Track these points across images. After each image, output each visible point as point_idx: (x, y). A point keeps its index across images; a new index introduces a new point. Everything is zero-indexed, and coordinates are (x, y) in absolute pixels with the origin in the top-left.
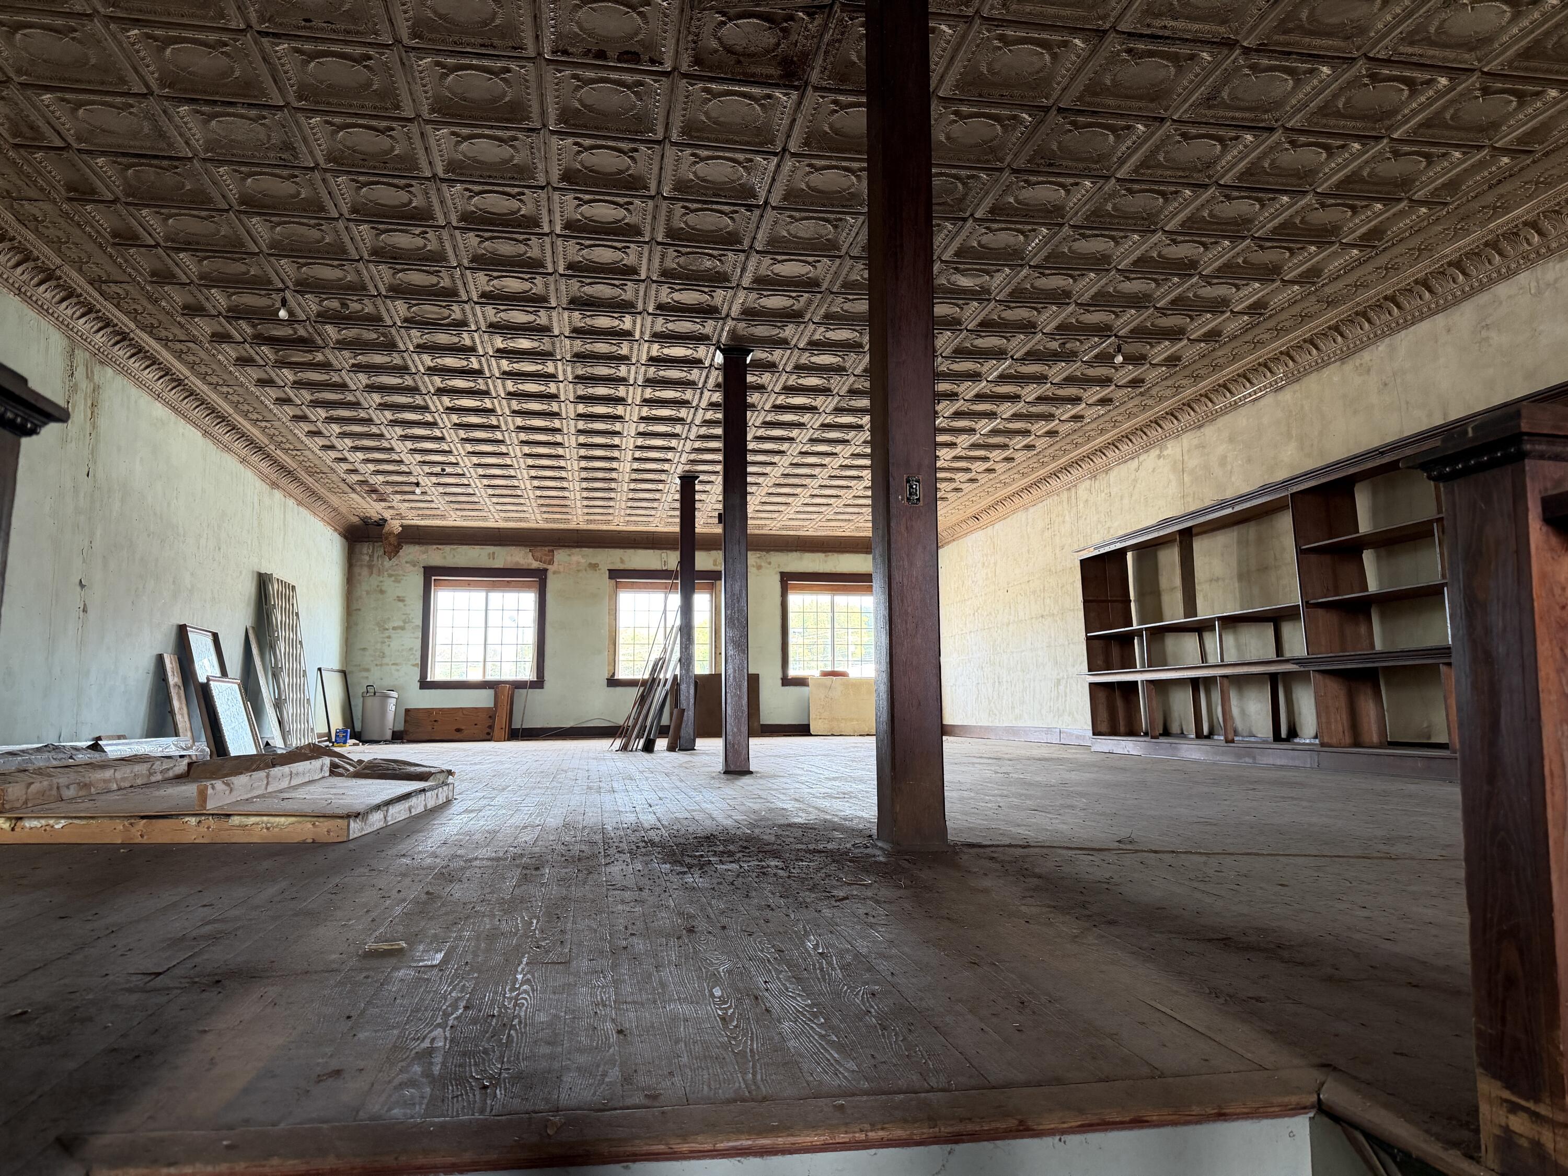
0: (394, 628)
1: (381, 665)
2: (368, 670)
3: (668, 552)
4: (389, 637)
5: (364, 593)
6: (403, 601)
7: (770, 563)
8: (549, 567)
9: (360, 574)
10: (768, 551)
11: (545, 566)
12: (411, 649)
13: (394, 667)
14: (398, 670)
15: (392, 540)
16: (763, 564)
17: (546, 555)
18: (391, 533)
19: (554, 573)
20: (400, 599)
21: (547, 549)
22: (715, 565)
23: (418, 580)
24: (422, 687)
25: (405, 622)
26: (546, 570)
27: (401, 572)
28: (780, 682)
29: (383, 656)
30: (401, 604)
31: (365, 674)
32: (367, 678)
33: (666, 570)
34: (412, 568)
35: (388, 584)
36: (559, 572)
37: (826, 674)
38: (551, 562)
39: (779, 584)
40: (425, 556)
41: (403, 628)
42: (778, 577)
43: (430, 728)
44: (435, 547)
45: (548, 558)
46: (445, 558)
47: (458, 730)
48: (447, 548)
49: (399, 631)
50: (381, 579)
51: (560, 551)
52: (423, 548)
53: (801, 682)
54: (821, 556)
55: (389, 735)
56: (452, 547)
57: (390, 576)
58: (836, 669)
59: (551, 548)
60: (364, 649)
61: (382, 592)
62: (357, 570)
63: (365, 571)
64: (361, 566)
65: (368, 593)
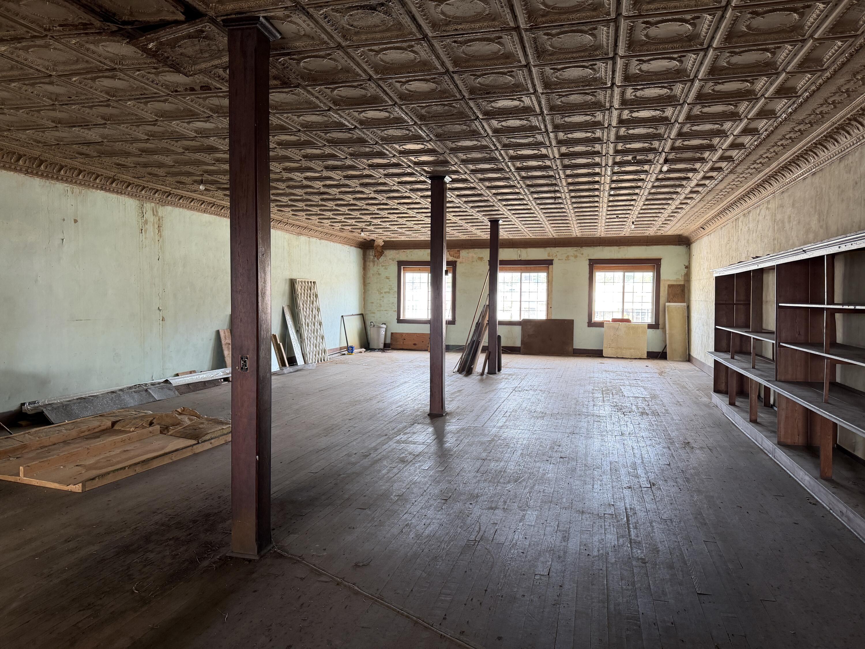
0: (385, 293)
1: (380, 311)
2: (374, 313)
3: (522, 249)
4: (383, 297)
5: (371, 275)
6: (389, 279)
7: (582, 254)
8: (457, 260)
9: (369, 266)
10: (582, 247)
11: (455, 259)
12: (393, 303)
13: (386, 312)
14: (387, 313)
15: (379, 249)
16: (578, 255)
17: (456, 253)
18: (379, 246)
19: (460, 263)
20: (388, 278)
21: (456, 250)
22: (549, 256)
23: (394, 268)
24: (398, 322)
25: (390, 289)
26: (456, 262)
27: (387, 264)
28: (587, 324)
29: (381, 306)
30: (388, 280)
31: (373, 315)
32: (374, 317)
33: (521, 260)
34: (392, 262)
35: (382, 270)
36: (463, 263)
37: (614, 320)
38: (458, 257)
39: (588, 266)
40: (398, 256)
41: (389, 293)
42: (588, 262)
43: (402, 343)
44: (402, 250)
45: (457, 255)
46: (407, 256)
47: (415, 344)
48: (408, 251)
49: (387, 294)
50: (379, 268)
51: (463, 251)
52: (397, 251)
53: (601, 325)
54: (616, 248)
55: (382, 346)
56: (411, 250)
57: (383, 266)
58: (624, 318)
59: (458, 249)
60: (372, 303)
61: (379, 274)
62: (368, 263)
63: (371, 264)
64: (370, 261)
65: (373, 275)
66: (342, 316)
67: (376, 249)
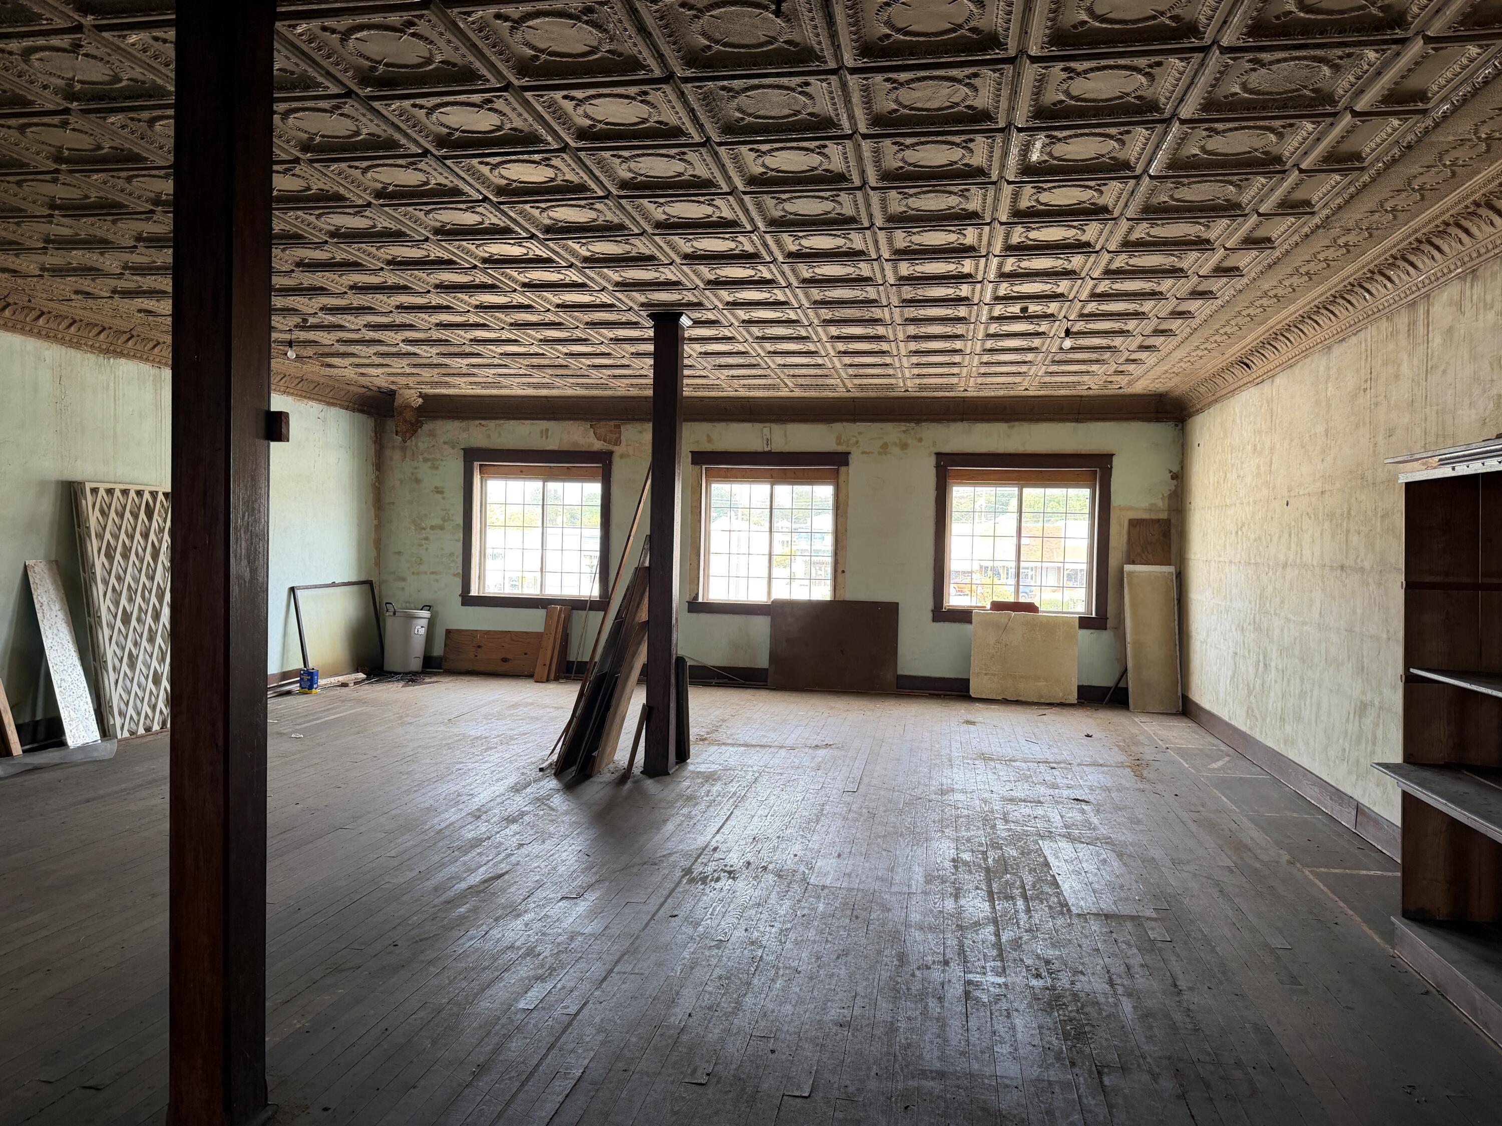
0: (432, 528)
1: (418, 573)
2: (403, 579)
3: (773, 426)
4: (426, 539)
5: (398, 482)
6: (441, 493)
7: (920, 440)
8: (615, 448)
9: (391, 459)
10: (918, 421)
11: (610, 447)
12: (452, 554)
13: (433, 576)
14: (437, 581)
15: (409, 415)
16: (910, 441)
17: (611, 432)
18: (408, 406)
19: (622, 456)
20: (439, 491)
21: (612, 423)
22: (839, 443)
23: (456, 465)
24: (464, 603)
25: (444, 520)
26: (610, 454)
27: (438, 456)
28: (930, 615)
29: (420, 561)
30: (439, 496)
31: (401, 584)
32: (403, 588)
33: (770, 452)
34: (452, 451)
35: (424, 470)
36: (628, 456)
37: (998, 606)
38: (617, 442)
39: (934, 469)
40: (465, 435)
41: (442, 528)
42: (932, 461)
43: (472, 655)
44: (477, 422)
45: (614, 436)
46: (489, 436)
47: (505, 660)
48: (492, 424)
49: (438, 531)
50: (415, 464)
51: (629, 426)
52: (463, 424)
53: (963, 616)
54: (1001, 427)
55: (416, 664)
56: (497, 422)
57: (426, 460)
58: (1022, 600)
59: (617, 422)
60: (399, 553)
61: (418, 481)
62: (388, 453)
63: (397, 455)
64: (394, 447)
65: (402, 482)
66: (292, 590)
67: (400, 414)
